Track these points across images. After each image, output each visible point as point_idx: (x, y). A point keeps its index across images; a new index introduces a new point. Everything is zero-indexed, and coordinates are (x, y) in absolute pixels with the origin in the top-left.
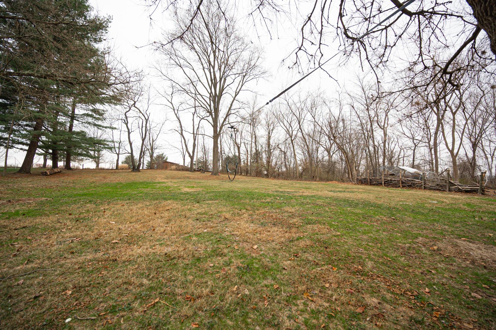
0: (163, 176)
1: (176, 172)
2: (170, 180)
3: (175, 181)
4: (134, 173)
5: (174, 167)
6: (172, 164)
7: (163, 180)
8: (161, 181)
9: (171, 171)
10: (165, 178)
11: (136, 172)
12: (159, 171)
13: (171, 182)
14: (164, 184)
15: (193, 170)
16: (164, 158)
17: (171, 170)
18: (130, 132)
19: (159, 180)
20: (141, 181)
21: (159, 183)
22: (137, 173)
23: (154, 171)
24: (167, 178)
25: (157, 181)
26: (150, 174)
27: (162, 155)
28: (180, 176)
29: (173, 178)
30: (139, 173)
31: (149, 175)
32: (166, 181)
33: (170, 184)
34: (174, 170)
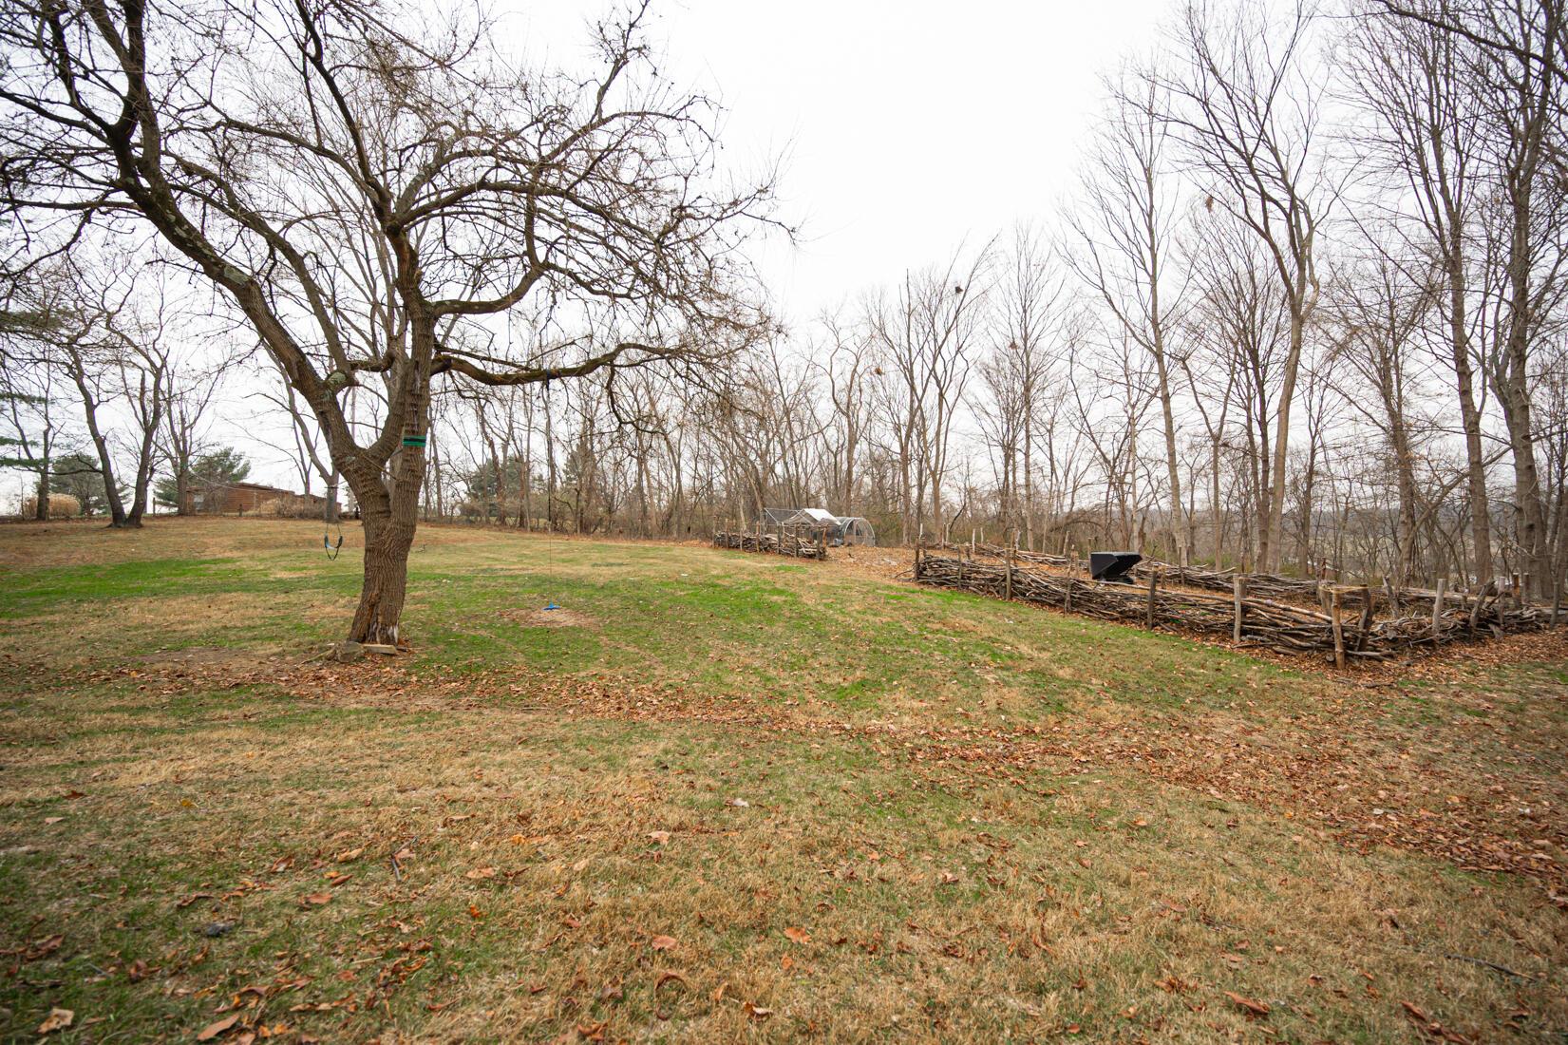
0: (228, 541)
1: (276, 525)
2: (251, 552)
3: (266, 554)
4: (120, 535)
5: (270, 505)
6: (268, 492)
7: (228, 554)
8: (220, 556)
9: (257, 523)
10: (237, 548)
11: (127, 529)
12: (211, 524)
13: (252, 558)
14: (229, 566)
15: (335, 517)
16: (232, 466)
17: (259, 517)
18: (95, 402)
19: (214, 552)
20: (158, 558)
21: (215, 561)
22: (131, 534)
23: (195, 522)
24: (242, 546)
25: (208, 555)
26: (180, 535)
27: (226, 454)
28: (283, 538)
29: (260, 545)
30: (141, 534)
31: (179, 540)
32: (236, 554)
33: (246, 564)
34: (270, 517)
